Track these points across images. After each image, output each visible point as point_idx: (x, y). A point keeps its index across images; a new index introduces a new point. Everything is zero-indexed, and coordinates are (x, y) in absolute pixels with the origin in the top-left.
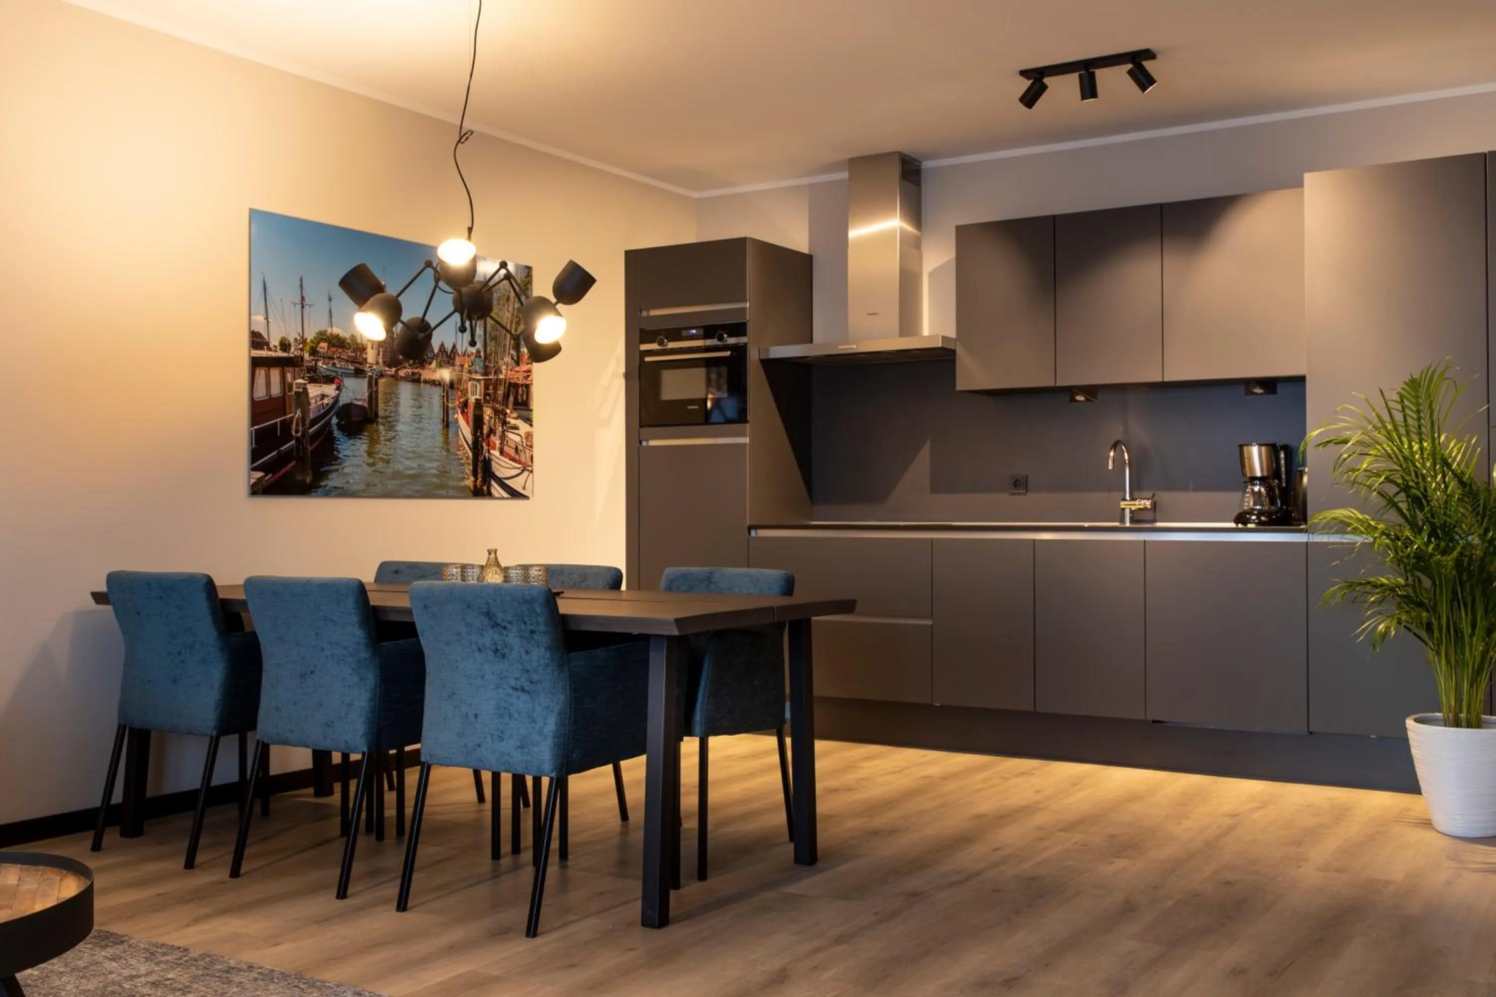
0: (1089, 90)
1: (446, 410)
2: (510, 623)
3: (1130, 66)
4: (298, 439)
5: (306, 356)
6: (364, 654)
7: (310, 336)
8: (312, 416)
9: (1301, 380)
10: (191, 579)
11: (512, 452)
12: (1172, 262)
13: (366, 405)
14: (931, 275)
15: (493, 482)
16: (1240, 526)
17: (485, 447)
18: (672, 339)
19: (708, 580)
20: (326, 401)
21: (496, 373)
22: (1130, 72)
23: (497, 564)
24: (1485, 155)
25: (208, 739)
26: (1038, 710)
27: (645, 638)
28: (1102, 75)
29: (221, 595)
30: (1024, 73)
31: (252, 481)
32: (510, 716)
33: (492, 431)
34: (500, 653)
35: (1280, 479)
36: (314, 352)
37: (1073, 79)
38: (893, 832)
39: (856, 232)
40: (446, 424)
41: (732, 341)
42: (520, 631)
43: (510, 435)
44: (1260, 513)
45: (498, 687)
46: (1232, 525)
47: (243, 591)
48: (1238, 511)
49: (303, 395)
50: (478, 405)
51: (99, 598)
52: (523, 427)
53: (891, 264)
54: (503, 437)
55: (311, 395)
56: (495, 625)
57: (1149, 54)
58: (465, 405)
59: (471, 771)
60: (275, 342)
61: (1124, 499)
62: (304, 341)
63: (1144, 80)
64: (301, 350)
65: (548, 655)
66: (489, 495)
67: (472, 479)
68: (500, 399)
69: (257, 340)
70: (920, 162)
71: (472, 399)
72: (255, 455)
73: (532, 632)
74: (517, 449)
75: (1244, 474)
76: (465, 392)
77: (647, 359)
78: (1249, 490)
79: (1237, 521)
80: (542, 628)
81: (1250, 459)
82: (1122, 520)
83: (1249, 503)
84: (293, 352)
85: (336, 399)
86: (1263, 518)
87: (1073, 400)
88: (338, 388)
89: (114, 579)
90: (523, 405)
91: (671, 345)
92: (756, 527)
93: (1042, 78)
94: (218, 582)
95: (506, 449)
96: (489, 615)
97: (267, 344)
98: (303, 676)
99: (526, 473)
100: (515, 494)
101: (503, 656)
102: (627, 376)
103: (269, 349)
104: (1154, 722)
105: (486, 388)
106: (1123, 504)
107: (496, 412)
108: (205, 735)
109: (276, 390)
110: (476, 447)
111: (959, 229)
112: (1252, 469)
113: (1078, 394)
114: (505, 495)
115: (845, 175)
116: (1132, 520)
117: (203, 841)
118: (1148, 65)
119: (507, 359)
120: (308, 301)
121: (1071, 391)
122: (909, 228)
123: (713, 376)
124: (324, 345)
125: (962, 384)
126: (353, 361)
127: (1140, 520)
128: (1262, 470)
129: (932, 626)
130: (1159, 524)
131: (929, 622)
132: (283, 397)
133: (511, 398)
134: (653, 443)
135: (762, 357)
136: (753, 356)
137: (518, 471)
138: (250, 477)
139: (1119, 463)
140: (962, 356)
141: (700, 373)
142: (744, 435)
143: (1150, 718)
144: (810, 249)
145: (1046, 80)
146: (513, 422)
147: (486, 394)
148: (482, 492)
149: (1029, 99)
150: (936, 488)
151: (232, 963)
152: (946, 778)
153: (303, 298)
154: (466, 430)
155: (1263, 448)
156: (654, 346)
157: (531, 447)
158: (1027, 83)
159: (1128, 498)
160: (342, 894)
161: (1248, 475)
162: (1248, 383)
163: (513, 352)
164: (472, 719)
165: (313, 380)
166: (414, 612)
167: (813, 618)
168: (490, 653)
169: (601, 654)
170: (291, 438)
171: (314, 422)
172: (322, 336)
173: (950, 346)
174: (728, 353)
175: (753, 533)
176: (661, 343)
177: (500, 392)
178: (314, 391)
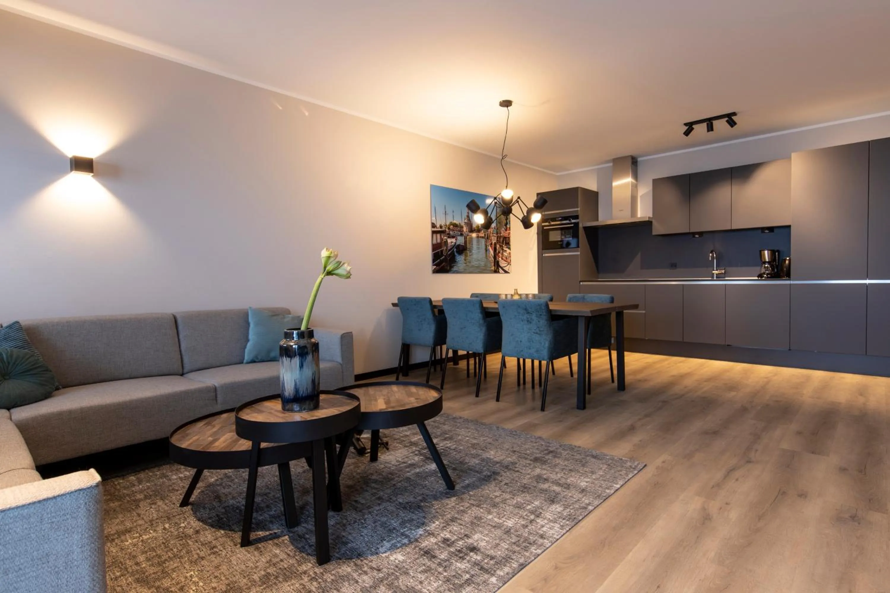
0: (710, 128)
1: (486, 246)
2: (533, 312)
3: (727, 119)
4: (445, 256)
5: (447, 230)
6: (481, 322)
7: (448, 223)
8: (449, 248)
9: (789, 227)
10: (424, 299)
11: (505, 259)
12: (735, 188)
13: (464, 244)
14: (641, 197)
15: (500, 268)
16: (760, 278)
17: (497, 257)
18: (554, 221)
19: (583, 298)
20: (453, 244)
21: (500, 234)
22: (727, 121)
23: (518, 294)
24: (869, 142)
25: (431, 348)
26: (685, 341)
27: (577, 317)
28: (715, 123)
29: (434, 304)
30: (686, 124)
31: (433, 269)
32: (533, 342)
33: (499, 252)
34: (529, 322)
35: (776, 262)
36: (449, 229)
37: (705, 124)
38: (646, 380)
39: (615, 184)
40: (486, 250)
41: (573, 221)
42: (536, 314)
43: (504, 253)
44: (768, 274)
45: (528, 332)
46: (757, 278)
47: (441, 302)
48: (759, 273)
49: (446, 242)
50: (495, 244)
51: (394, 305)
52: (508, 251)
53: (628, 193)
54: (502, 254)
55: (448, 242)
56: (528, 313)
57: (734, 114)
58: (491, 244)
59: (516, 359)
60: (438, 226)
61: (714, 270)
62: (446, 225)
63: (732, 123)
64: (445, 228)
65: (546, 322)
66: (499, 272)
67: (494, 267)
68: (501, 242)
69: (433, 226)
70: (637, 158)
71: (493, 242)
72: (434, 261)
73: (541, 315)
74: (506, 258)
75: (762, 261)
76: (491, 240)
77: (545, 228)
78: (763, 266)
79: (758, 277)
80: (545, 314)
81: (764, 255)
82: (713, 277)
83: (763, 270)
84: (443, 229)
85: (455, 243)
86: (769, 276)
87: (694, 237)
88: (456, 240)
89: (400, 299)
90: (508, 244)
91: (552, 223)
92: (582, 281)
93: (692, 125)
94: (432, 300)
95: (503, 258)
96: (526, 309)
97: (436, 226)
98: (462, 329)
99: (509, 265)
100: (506, 272)
101: (531, 323)
102: (538, 234)
103: (437, 228)
104: (728, 345)
105: (497, 238)
106: (713, 272)
107: (500, 246)
108: (429, 346)
109: (439, 241)
110: (495, 257)
111: (654, 181)
112: (765, 258)
113: (696, 235)
114: (503, 272)
115: (611, 164)
116: (717, 277)
117: (430, 378)
118: (734, 118)
119: (503, 229)
120: (447, 213)
121: (694, 234)
122: (634, 181)
123: (563, 233)
124: (452, 226)
125: (654, 233)
126: (460, 231)
127: (719, 277)
128: (769, 259)
129: (645, 313)
130: (727, 278)
131: (644, 312)
132: (441, 243)
133: (505, 242)
134: (546, 255)
135: (584, 226)
136: (581, 225)
137: (506, 265)
138: (432, 268)
139: (713, 258)
140: (655, 224)
141: (559, 232)
142: (578, 251)
143: (727, 344)
144: (598, 189)
145: (694, 126)
146: (505, 249)
147: (497, 241)
148: (496, 271)
149: (687, 133)
150: (642, 268)
151: (454, 416)
152: (654, 363)
153: (446, 212)
154: (492, 252)
155: (769, 252)
156: (547, 224)
157: (510, 257)
158: (687, 128)
159: (715, 269)
160: (477, 396)
161: (763, 261)
162: (763, 229)
163: (505, 227)
164: (520, 343)
165: (449, 237)
166: (499, 309)
167: (624, 311)
168: (526, 322)
169: (561, 322)
170: (443, 255)
171: (450, 250)
172: (451, 224)
173: (650, 220)
174: (572, 225)
175: (581, 283)
176: (549, 223)
177: (501, 240)
178: (449, 241)
